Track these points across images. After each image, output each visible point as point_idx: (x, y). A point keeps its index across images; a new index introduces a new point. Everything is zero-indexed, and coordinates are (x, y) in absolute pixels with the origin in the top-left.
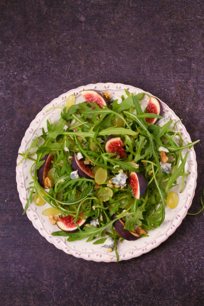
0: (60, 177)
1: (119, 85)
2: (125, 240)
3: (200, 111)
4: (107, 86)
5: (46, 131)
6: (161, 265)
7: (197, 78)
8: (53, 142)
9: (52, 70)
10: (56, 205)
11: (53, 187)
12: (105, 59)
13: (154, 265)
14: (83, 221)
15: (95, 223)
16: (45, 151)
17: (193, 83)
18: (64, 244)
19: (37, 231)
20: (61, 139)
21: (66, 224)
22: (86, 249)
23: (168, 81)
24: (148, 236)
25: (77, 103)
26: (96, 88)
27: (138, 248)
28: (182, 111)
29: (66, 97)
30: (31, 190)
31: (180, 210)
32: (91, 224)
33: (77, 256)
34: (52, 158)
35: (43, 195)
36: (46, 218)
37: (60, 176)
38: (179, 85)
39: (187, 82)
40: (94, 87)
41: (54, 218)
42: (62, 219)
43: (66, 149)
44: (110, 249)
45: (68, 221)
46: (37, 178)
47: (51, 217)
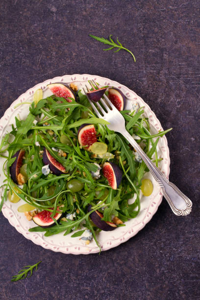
0: (32, 173)
1: (86, 76)
2: (102, 231)
3: (172, 102)
4: (73, 78)
5: (15, 127)
6: (133, 257)
7: (168, 69)
8: (23, 138)
9: (23, 62)
10: (31, 201)
11: (27, 183)
12: (76, 50)
13: (126, 257)
14: (59, 215)
15: (71, 217)
16: (16, 148)
17: (165, 74)
18: (41, 239)
19: (14, 228)
20: (31, 134)
21: (42, 219)
22: (64, 243)
23: (140, 72)
24: (125, 225)
25: (45, 97)
26: (62, 80)
27: (116, 237)
28: (154, 102)
29: (33, 92)
30: (5, 187)
31: (155, 197)
32: (67, 218)
33: (55, 250)
34: (24, 154)
35: (17, 192)
36: (22, 215)
37: (32, 171)
38: (151, 76)
39: (159, 73)
40: (61, 80)
41: (30, 214)
42: (38, 214)
43: (37, 144)
44: (89, 241)
45: (44, 216)
46: (10, 175)
47: (27, 213)
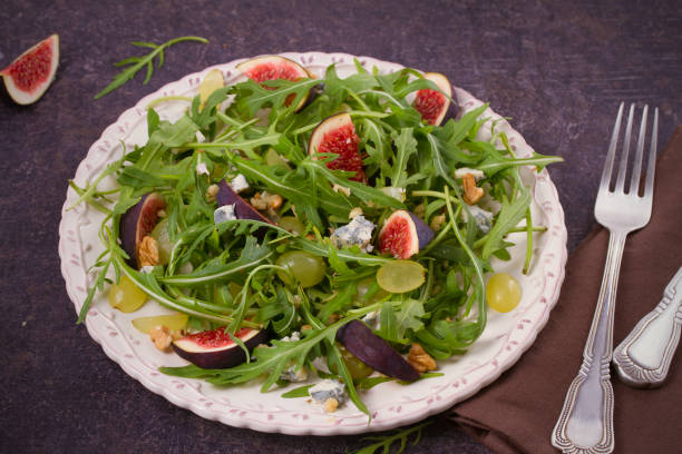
3: (555, 128)
14: (252, 333)
17: (532, 77)
18: (194, 390)
21: (201, 343)
22: (260, 406)
24: (442, 375)
33: (235, 416)
38: (494, 79)
39: (514, 74)
41: (165, 330)
42: (189, 336)
45: (207, 337)
47: (159, 328)
